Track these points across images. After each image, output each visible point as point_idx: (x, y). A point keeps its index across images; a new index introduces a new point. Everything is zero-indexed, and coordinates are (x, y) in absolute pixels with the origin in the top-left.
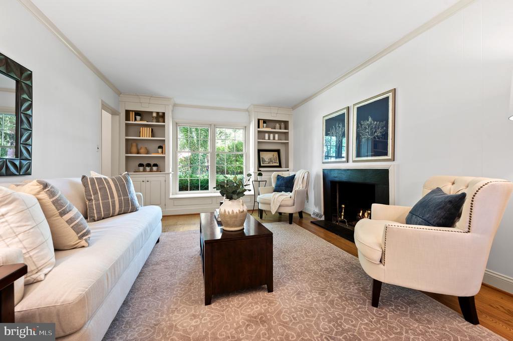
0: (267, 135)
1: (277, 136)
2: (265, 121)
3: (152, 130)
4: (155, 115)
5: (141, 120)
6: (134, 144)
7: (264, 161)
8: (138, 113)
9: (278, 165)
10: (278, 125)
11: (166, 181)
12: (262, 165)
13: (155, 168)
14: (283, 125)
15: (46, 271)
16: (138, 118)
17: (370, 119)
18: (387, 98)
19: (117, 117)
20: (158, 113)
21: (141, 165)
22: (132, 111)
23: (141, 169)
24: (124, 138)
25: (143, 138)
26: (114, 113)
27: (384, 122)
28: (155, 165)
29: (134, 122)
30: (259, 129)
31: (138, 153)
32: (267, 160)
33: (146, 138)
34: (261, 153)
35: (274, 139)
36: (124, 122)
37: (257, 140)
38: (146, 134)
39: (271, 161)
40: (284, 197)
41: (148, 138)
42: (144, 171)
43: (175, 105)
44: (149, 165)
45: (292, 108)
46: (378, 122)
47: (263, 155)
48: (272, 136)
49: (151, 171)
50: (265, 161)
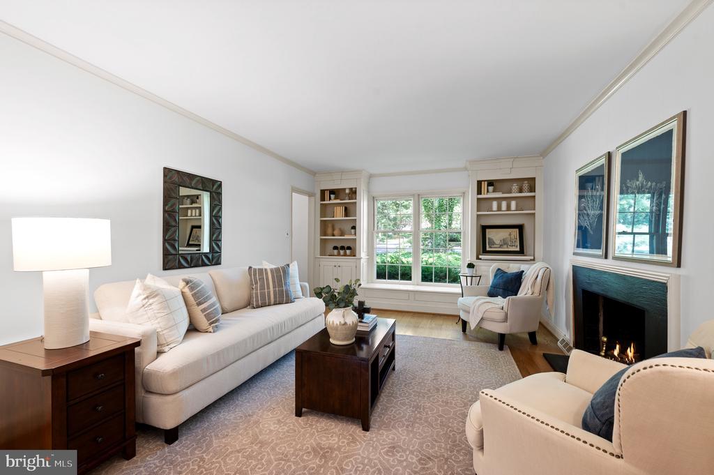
0: (495, 204)
1: (513, 204)
2: (490, 183)
3: (346, 209)
4: (347, 191)
5: (335, 198)
6: (330, 225)
7: (492, 243)
8: (332, 192)
9: (518, 249)
10: (515, 187)
11: (357, 267)
12: (488, 249)
13: (348, 252)
14: (526, 186)
15: (172, 346)
16: (332, 196)
17: (641, 177)
18: (670, 132)
19: (313, 198)
20: (351, 189)
21: (335, 248)
22: (327, 190)
23: (336, 252)
24: (319, 219)
25: (337, 218)
26: (311, 195)
27: (664, 184)
28: (349, 248)
29: (328, 202)
30: (480, 196)
31: (333, 235)
32: (497, 242)
33: (339, 218)
34: (487, 230)
35: (509, 208)
36: (319, 202)
37: (475, 213)
38: (339, 215)
39: (504, 242)
40: (490, 306)
41: (341, 218)
42: (339, 254)
43: (371, 176)
44: (343, 248)
45: (541, 155)
46: (654, 184)
47: (490, 234)
48: (504, 204)
49: (345, 255)
50: (494, 243)
